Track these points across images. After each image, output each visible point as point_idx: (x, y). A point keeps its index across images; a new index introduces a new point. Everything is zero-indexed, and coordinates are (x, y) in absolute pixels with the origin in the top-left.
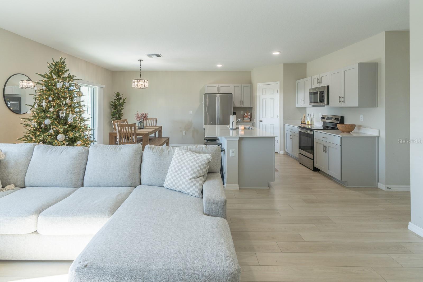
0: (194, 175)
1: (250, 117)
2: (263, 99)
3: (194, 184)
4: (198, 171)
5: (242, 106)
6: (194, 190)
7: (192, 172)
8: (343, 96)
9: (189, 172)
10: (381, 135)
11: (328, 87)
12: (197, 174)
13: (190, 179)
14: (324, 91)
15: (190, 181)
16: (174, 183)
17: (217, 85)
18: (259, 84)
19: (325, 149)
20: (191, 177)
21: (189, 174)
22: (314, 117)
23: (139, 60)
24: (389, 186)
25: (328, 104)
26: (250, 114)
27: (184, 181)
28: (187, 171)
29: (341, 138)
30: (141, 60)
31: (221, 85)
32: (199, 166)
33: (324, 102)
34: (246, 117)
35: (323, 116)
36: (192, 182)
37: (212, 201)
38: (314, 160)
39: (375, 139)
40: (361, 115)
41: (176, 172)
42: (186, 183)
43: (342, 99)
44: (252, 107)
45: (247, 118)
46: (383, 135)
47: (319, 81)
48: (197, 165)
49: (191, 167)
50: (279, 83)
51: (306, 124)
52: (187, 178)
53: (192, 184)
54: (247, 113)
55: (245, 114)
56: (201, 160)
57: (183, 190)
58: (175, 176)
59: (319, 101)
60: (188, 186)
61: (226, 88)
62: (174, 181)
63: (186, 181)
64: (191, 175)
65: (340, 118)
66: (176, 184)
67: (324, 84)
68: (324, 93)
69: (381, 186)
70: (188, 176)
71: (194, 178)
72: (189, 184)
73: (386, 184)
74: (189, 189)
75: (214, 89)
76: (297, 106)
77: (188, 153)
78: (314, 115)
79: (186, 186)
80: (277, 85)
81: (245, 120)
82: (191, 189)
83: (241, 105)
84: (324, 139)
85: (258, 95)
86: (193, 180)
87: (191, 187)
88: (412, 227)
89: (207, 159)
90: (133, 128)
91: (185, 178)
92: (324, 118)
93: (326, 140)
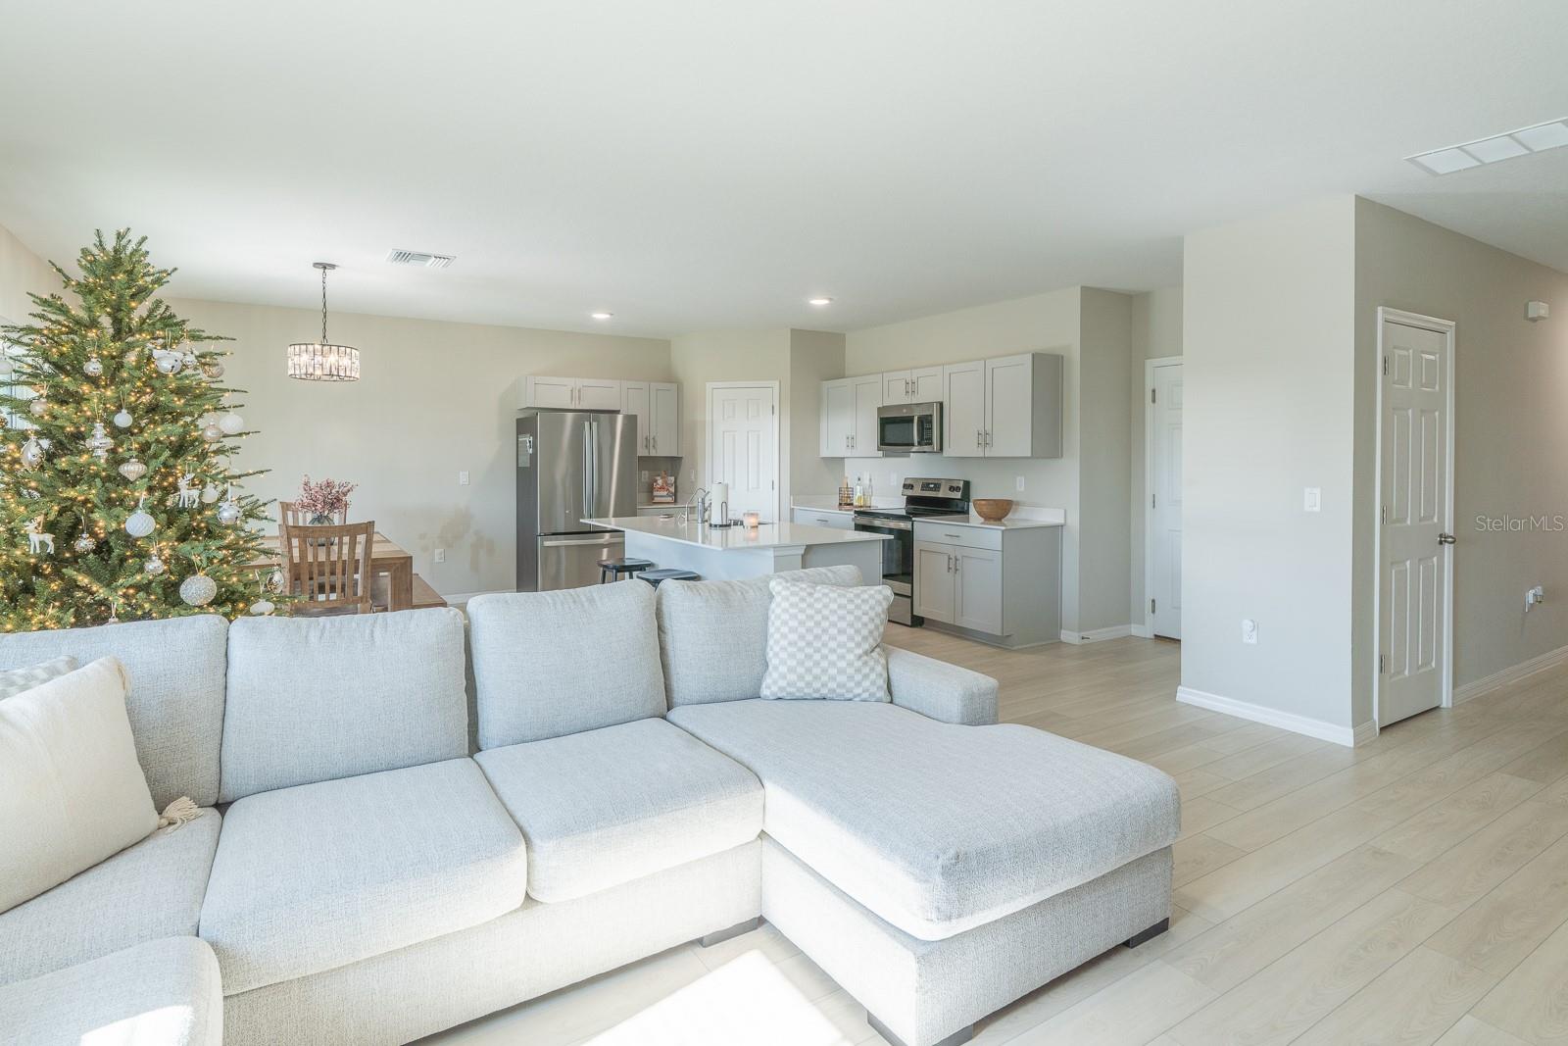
0: (866, 646)
1: (672, 489)
2: (724, 432)
3: (872, 669)
4: (871, 632)
5: (653, 453)
6: (873, 683)
7: (858, 638)
8: (988, 429)
9: (851, 639)
10: (1069, 521)
11: (941, 404)
12: (871, 640)
13: (860, 657)
14: (931, 416)
15: (860, 663)
16: (809, 678)
17: (571, 382)
18: (709, 386)
19: (954, 565)
20: (859, 651)
21: (851, 645)
22: (871, 486)
23: (316, 265)
24: (1084, 634)
25: (941, 449)
26: (673, 478)
27: (842, 664)
28: (843, 638)
29: (1003, 531)
30: (325, 267)
31: (587, 382)
32: (872, 620)
33: (931, 444)
34: (662, 488)
35: (908, 482)
36: (865, 663)
37: (975, 690)
38: (911, 597)
39: (1056, 530)
40: (1018, 478)
41: (809, 644)
42: (851, 671)
43: (985, 438)
44: (682, 457)
45: (665, 493)
46: (1074, 521)
47: (911, 387)
48: (865, 619)
49: (851, 625)
50: (777, 384)
51: (852, 504)
52: (851, 657)
53: (866, 670)
54: (663, 478)
55: (656, 481)
56: (872, 602)
57: (824, 691)
58: (809, 657)
59: (916, 443)
60: (858, 677)
62: (809, 670)
63: (850, 664)
64: (858, 645)
65: (961, 485)
66: (816, 678)
67: (927, 393)
68: (931, 422)
69: (1069, 636)
70: (850, 651)
71: (866, 653)
72: (858, 671)
73: (1080, 630)
74: (858, 684)
75: (557, 392)
76: (825, 453)
77: (818, 588)
78: (870, 480)
79: (850, 678)
80: (773, 390)
81: (657, 500)
82: (866, 684)
83: (647, 451)
84: (948, 540)
85: (708, 418)
86: (865, 658)
87: (866, 676)
88: (1185, 694)
89: (884, 599)
90: (361, 538)
91: (842, 657)
92: (911, 487)
93: (956, 541)
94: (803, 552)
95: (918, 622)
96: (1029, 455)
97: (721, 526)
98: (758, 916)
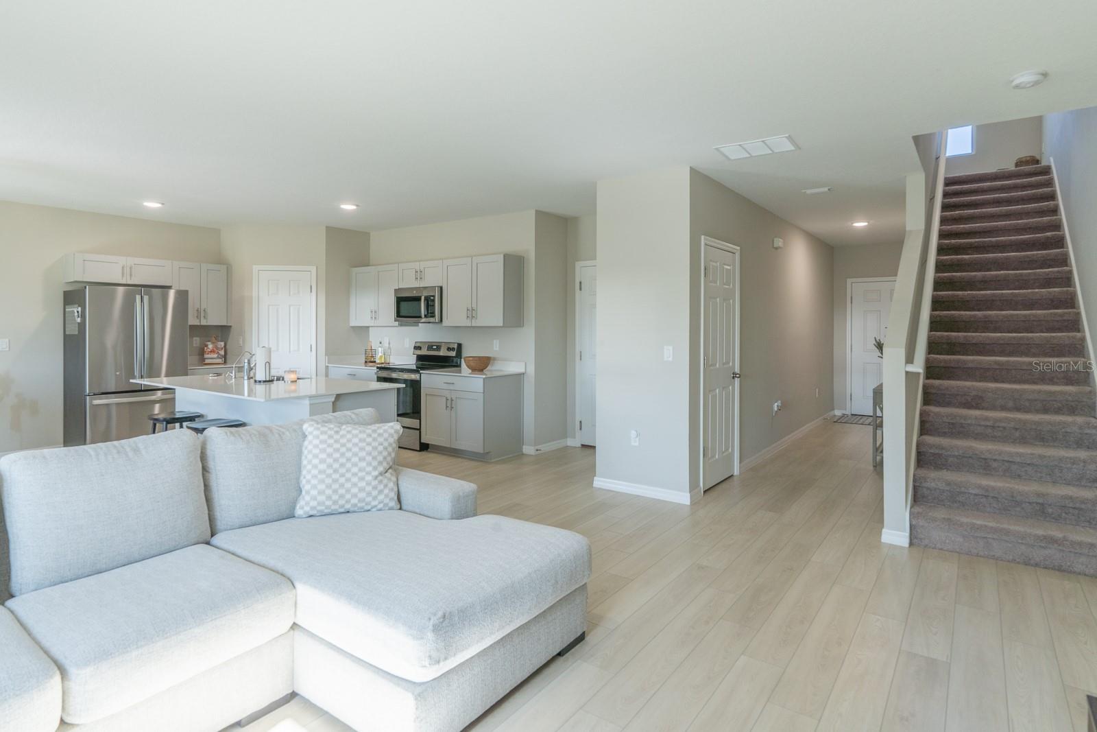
0: (381, 469)
1: (222, 353)
2: (269, 306)
3: (386, 486)
4: (385, 458)
5: (204, 323)
6: (387, 496)
7: (375, 463)
8: (474, 306)
9: (369, 464)
10: (528, 370)
11: (441, 288)
12: (385, 464)
13: (376, 478)
14: (434, 296)
15: (376, 482)
16: (335, 497)
17: (123, 260)
18: (255, 268)
19: (450, 404)
20: (376, 473)
21: (369, 469)
22: (389, 348)
24: (538, 447)
25: (441, 320)
26: (222, 344)
27: (362, 484)
28: (363, 464)
29: (484, 379)
31: (138, 260)
32: (385, 448)
33: (434, 316)
34: (212, 351)
35: (418, 345)
36: (381, 482)
37: (461, 494)
38: (420, 429)
39: (519, 377)
40: (495, 341)
41: (336, 471)
42: (369, 488)
43: (472, 313)
44: (231, 326)
45: (216, 356)
46: (531, 370)
47: (419, 275)
48: (381, 448)
49: (369, 454)
50: (314, 269)
51: (375, 362)
52: (369, 478)
53: (381, 487)
54: (213, 343)
55: (207, 346)
56: (386, 435)
57: (348, 507)
58: (335, 481)
59: (423, 316)
60: (375, 493)
61: (148, 271)
62: (335, 491)
63: (368, 484)
64: (375, 468)
65: (456, 346)
66: (342, 496)
67: (431, 280)
68: (434, 301)
69: (528, 449)
70: (368, 473)
71: (381, 474)
72: (375, 488)
73: (535, 445)
74: (375, 498)
75: (110, 268)
76: (352, 324)
77: (344, 427)
78: (389, 344)
79: (369, 494)
80: (310, 274)
81: (207, 361)
82: (381, 497)
83: (198, 321)
84: (446, 386)
85: (254, 294)
86: (380, 478)
87: (381, 492)
88: (599, 482)
89: (395, 432)
91: (362, 479)
92: (420, 348)
93: (451, 387)
94: (333, 399)
95: (424, 447)
96: (502, 325)
97: (264, 382)
98: (291, 691)
